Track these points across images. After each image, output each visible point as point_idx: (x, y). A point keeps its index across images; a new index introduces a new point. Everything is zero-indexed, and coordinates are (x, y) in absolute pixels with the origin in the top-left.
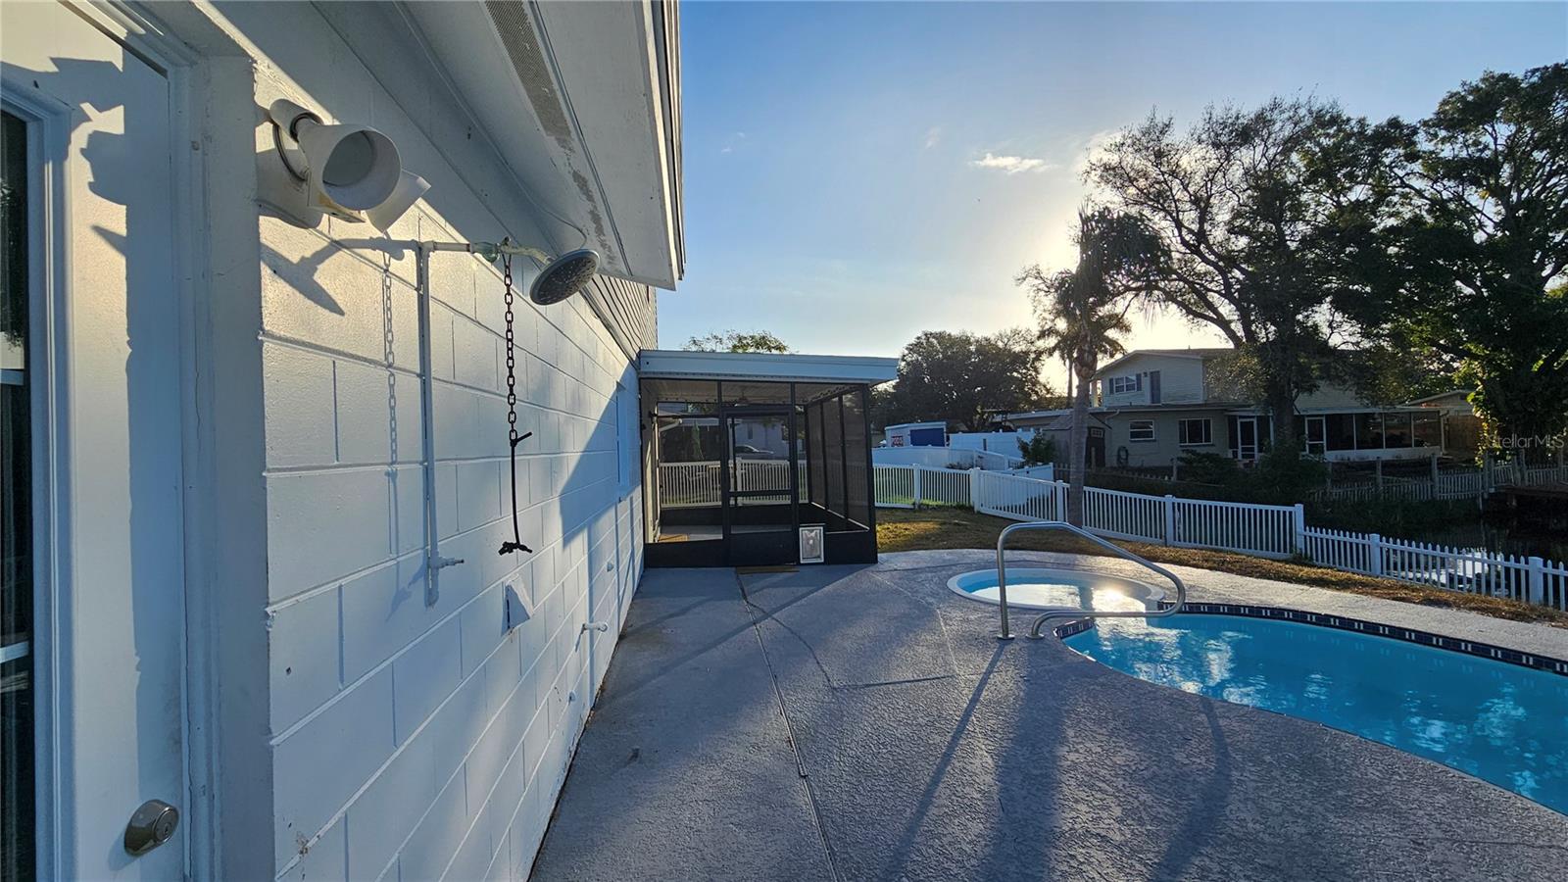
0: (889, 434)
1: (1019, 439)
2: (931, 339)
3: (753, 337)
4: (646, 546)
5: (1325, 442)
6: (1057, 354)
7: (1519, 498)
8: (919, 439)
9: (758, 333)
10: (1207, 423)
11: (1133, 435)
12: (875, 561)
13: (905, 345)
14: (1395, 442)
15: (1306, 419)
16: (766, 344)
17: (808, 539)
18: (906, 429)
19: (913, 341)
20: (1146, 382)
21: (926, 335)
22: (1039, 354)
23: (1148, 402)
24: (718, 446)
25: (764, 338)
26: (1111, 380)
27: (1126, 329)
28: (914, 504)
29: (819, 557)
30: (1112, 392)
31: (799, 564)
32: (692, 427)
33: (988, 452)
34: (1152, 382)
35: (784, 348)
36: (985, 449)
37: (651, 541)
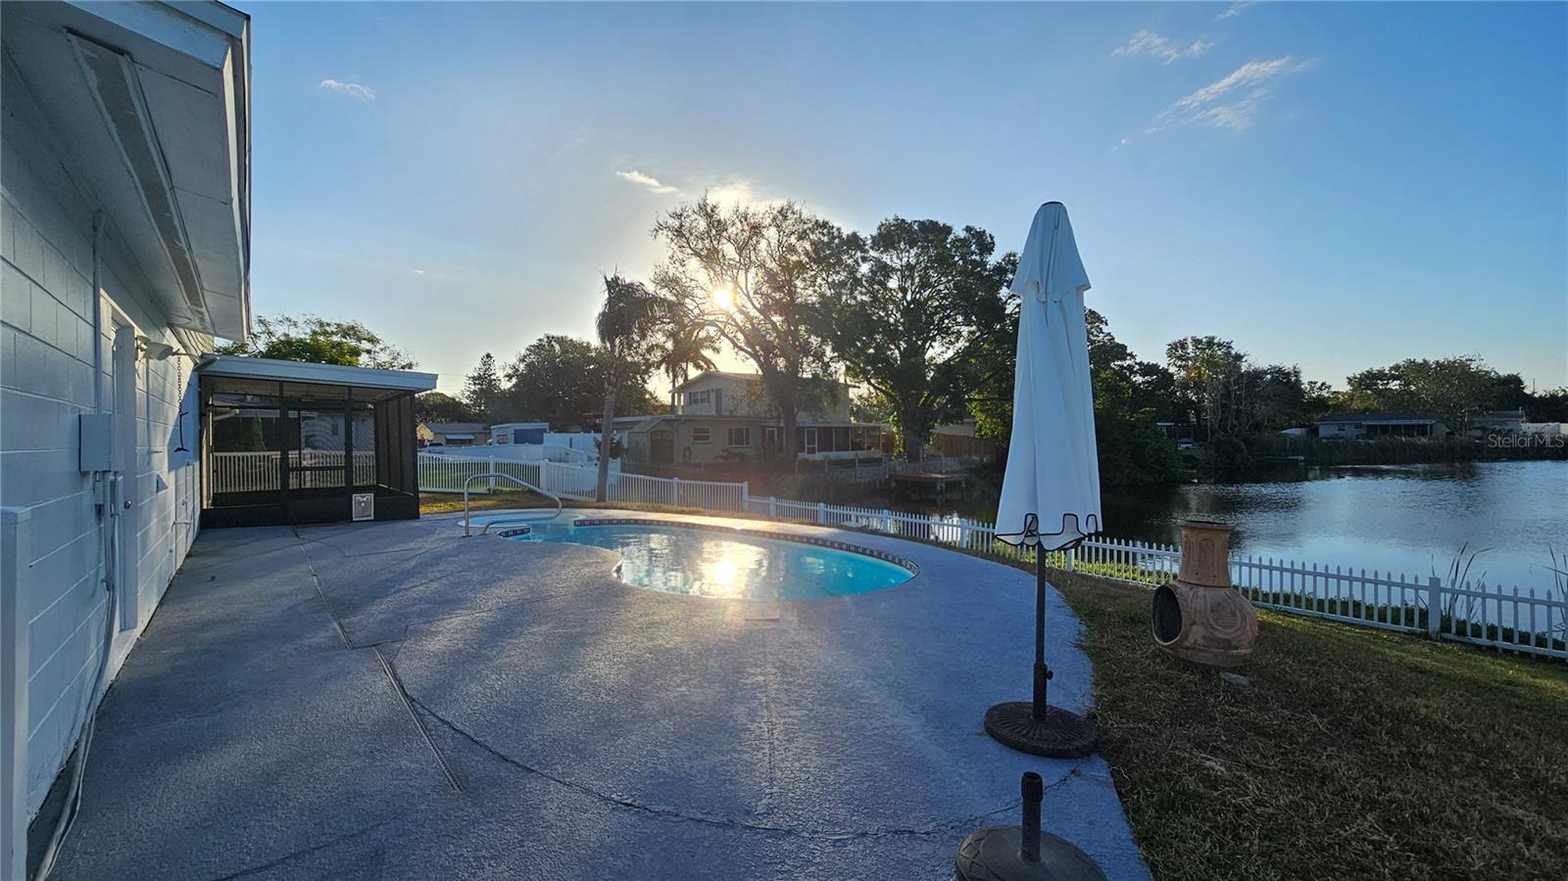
0: (494, 433)
1: (595, 439)
2: (553, 343)
3: (339, 325)
4: (202, 510)
5: (816, 446)
6: (663, 367)
7: (897, 481)
8: (521, 438)
9: (346, 322)
10: (747, 430)
11: (695, 438)
12: (416, 516)
13: (527, 346)
14: (857, 447)
15: (806, 430)
16: (355, 334)
17: (360, 503)
18: (511, 428)
19: (535, 342)
20: (713, 396)
21: (548, 338)
22: (649, 365)
23: (714, 413)
24: (284, 436)
25: (353, 328)
26: (690, 394)
27: (717, 350)
28: (489, 490)
29: (370, 516)
30: (690, 404)
31: (352, 521)
32: (252, 418)
33: (573, 449)
34: (717, 396)
35: (378, 341)
36: (571, 446)
37: (205, 507)
